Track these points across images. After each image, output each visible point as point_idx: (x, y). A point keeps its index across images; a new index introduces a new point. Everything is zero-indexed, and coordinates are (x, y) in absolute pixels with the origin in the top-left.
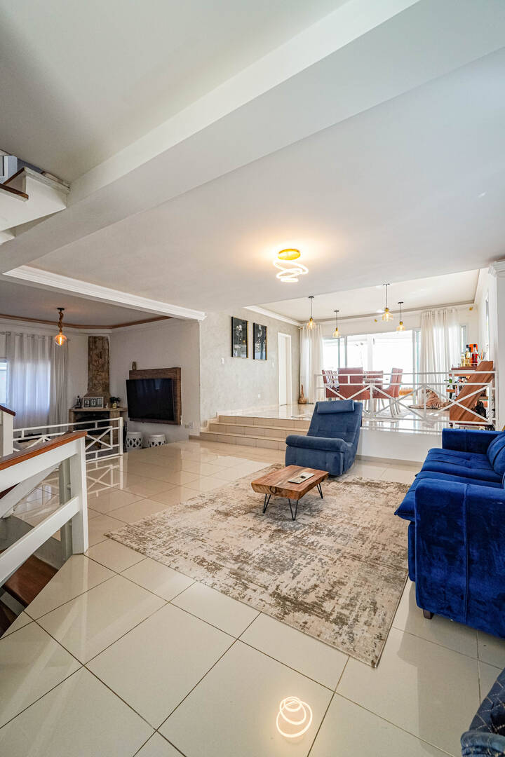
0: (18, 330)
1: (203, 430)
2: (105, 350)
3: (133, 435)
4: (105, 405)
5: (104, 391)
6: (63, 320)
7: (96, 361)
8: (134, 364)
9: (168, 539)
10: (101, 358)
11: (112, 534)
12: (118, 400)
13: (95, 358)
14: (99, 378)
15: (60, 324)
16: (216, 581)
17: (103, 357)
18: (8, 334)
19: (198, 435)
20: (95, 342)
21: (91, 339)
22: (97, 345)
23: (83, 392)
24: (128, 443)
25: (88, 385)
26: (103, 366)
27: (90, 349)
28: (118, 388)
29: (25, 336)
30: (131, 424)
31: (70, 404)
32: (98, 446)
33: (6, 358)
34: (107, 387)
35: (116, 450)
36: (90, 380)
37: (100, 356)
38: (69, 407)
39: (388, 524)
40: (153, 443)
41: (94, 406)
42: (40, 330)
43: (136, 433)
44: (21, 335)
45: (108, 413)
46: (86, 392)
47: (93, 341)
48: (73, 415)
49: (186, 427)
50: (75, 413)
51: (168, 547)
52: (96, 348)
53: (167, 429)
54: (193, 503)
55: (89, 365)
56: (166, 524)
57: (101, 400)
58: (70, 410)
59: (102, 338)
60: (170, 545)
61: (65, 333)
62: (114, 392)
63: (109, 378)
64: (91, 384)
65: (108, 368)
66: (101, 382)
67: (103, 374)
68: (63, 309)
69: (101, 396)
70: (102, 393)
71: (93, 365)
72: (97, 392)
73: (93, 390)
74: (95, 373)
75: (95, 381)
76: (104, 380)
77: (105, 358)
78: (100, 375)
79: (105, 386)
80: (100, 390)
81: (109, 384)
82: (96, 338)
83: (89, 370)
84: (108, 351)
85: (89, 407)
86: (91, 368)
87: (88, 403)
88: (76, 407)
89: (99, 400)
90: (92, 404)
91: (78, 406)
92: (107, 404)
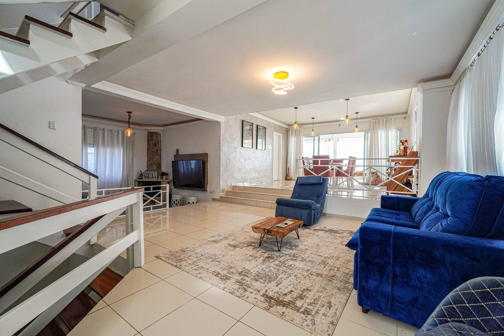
0: (102, 126)
1: (222, 194)
2: (158, 141)
3: (176, 197)
4: (158, 177)
5: (157, 168)
6: (131, 120)
7: (152, 148)
8: (177, 151)
9: (196, 260)
10: (156, 146)
11: (160, 256)
12: (166, 174)
13: (152, 146)
14: (154, 159)
15: (129, 123)
16: (226, 286)
17: (157, 145)
18: (95, 129)
19: (219, 198)
20: (152, 135)
21: (149, 134)
22: (153, 137)
23: (143, 168)
24: (173, 202)
25: (147, 164)
26: (157, 151)
27: (148, 140)
28: (166, 167)
29: (106, 130)
30: (174, 190)
31: (135, 177)
32: (153, 202)
33: (94, 144)
34: (159, 166)
35: (164, 206)
36: (149, 160)
37: (155, 145)
38: (135, 178)
39: (342, 255)
40: (189, 203)
42: (115, 127)
43: (178, 196)
44: (104, 130)
45: (160, 182)
46: (146, 169)
47: (151, 135)
48: (137, 182)
49: (211, 192)
50: (139, 182)
51: (196, 265)
52: (153, 139)
53: (199, 194)
54: (213, 239)
55: (148, 151)
56: (195, 251)
57: (155, 174)
58: (135, 180)
59: (157, 133)
60: (197, 264)
61: (132, 129)
62: (164, 170)
63: (161, 160)
64: (149, 163)
65: (161, 153)
66: (156, 162)
67: (157, 157)
68: (131, 113)
69: (156, 171)
70: (156, 169)
71: (151, 151)
72: (153, 168)
73: (151, 167)
74: (152, 156)
75: (152, 162)
76: (158, 161)
77: (158, 147)
78: (155, 158)
79: (158, 164)
80: (155, 168)
81: (160, 164)
82: (153, 134)
83: (148, 154)
84: (161, 142)
85: (148, 178)
86: (149, 152)
87: (147, 176)
88: (139, 179)
89: (154, 174)
90: (150, 177)
91: (141, 178)
92: (159, 176)
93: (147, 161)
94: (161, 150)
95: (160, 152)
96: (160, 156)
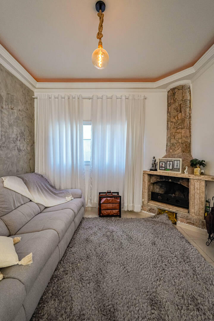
2: (186, 101)
4: (184, 169)
5: (184, 152)
7: (174, 117)
10: (181, 112)
13: (174, 113)
14: (178, 136)
17: (183, 110)
20: (174, 94)
21: (170, 94)
22: (176, 97)
23: (161, 153)
25: (167, 145)
26: (183, 121)
27: (169, 105)
31: (147, 167)
34: (187, 147)
36: (169, 139)
37: (179, 110)
41: (171, 170)
45: (188, 180)
46: (165, 154)
47: (173, 93)
48: (147, 177)
50: (150, 176)
52: (176, 101)
57: (179, 162)
58: (144, 171)
59: (182, 88)
62: (197, 154)
63: (190, 136)
66: (180, 141)
67: (183, 131)
69: (180, 157)
70: (181, 154)
71: (172, 122)
72: (176, 153)
73: (171, 151)
74: (174, 131)
75: (173, 141)
76: (184, 139)
77: (185, 112)
78: (179, 133)
79: (186, 145)
80: (179, 151)
81: (190, 144)
82: (176, 90)
83: (168, 129)
84: (190, 102)
85: (165, 170)
86: (169, 126)
87: (164, 166)
88: (151, 170)
89: (176, 162)
90: (168, 168)
91: (154, 168)
92: (187, 168)
93: (167, 141)
94: (190, 117)
95: (190, 123)
96: (190, 129)
